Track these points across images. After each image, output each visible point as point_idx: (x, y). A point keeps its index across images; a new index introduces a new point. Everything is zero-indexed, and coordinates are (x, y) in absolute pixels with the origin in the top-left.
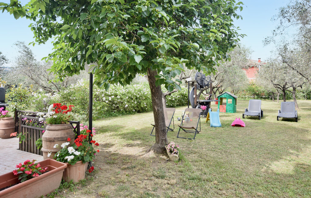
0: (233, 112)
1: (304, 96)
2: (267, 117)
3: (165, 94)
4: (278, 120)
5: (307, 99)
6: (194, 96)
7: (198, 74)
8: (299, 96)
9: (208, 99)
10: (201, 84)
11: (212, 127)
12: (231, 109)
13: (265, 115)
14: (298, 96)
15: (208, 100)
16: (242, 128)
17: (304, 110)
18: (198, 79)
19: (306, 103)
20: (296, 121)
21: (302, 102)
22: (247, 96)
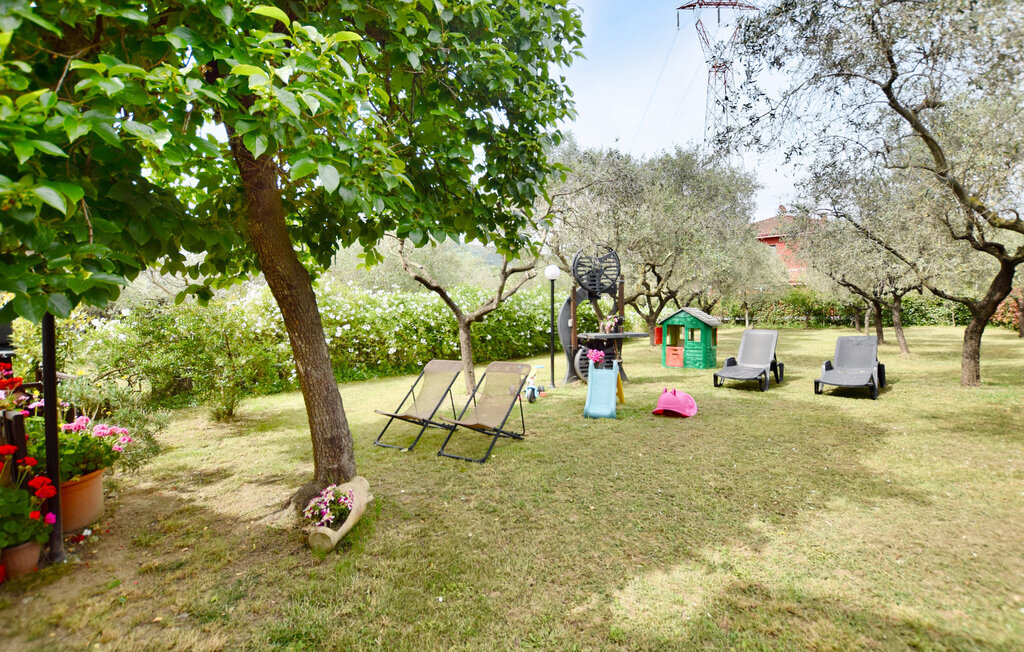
0: (705, 367)
1: (949, 315)
2: (792, 384)
3: (467, 320)
4: (818, 392)
5: (957, 324)
6: (570, 323)
7: (581, 258)
8: (935, 316)
9: (612, 329)
10: (590, 288)
11: (586, 416)
12: (700, 356)
13: (794, 375)
14: (931, 315)
15: (611, 332)
16: (678, 421)
17: (924, 359)
18: (580, 273)
19: (949, 336)
20: (873, 397)
21: (941, 333)
22: (787, 318)
